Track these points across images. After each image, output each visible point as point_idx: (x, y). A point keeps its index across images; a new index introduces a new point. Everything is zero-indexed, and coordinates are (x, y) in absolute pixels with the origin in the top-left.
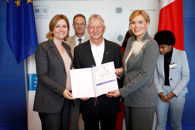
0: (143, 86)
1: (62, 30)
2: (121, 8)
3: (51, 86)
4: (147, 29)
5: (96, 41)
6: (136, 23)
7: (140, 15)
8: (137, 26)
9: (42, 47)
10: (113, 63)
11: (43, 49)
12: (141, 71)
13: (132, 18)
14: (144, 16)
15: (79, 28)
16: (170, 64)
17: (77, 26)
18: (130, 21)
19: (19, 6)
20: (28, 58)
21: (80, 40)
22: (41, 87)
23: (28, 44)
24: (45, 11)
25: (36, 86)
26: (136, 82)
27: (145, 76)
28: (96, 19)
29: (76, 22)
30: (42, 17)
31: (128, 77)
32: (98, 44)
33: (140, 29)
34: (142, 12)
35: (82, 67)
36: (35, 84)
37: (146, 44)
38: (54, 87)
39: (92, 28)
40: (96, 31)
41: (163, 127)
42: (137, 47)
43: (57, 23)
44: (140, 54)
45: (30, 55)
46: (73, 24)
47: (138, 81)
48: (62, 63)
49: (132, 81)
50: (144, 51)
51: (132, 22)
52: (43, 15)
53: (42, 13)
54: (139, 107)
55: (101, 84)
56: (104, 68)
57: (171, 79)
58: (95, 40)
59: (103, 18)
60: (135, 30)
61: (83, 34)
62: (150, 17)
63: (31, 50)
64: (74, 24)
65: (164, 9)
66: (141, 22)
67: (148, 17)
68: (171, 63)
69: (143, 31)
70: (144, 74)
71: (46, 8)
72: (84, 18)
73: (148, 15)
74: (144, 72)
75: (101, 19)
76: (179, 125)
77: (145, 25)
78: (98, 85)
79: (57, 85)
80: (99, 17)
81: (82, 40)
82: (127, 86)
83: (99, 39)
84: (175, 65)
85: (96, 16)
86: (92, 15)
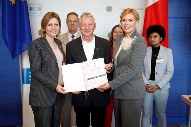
0: (131, 80)
1: (54, 29)
2: (111, 7)
3: (45, 82)
4: (137, 27)
5: (88, 38)
6: (126, 20)
7: (130, 14)
8: (127, 24)
9: (35, 44)
10: (103, 59)
11: (36, 46)
12: (130, 65)
13: (123, 16)
14: (134, 15)
15: (72, 25)
16: (156, 59)
17: (70, 23)
18: (121, 18)
19: (14, 3)
20: (23, 53)
21: (73, 36)
22: (35, 82)
23: (22, 40)
24: (39, 9)
25: (30, 80)
26: (124, 75)
27: (133, 70)
28: (87, 16)
29: (69, 19)
30: (36, 14)
31: (118, 71)
32: (89, 41)
33: (130, 26)
34: (133, 11)
35: (74, 62)
36: (29, 78)
37: (135, 40)
38: (47, 83)
39: (84, 26)
40: (87, 29)
41: (149, 118)
42: (127, 43)
43: (49, 22)
44: (129, 50)
45: (24, 51)
46: (66, 21)
47: (127, 74)
48: (54, 59)
49: (121, 75)
50: (133, 47)
51: (122, 19)
52: (37, 13)
53: (36, 11)
54: (129, 99)
55: (92, 78)
56: (95, 64)
57: (157, 73)
58: (86, 37)
59: (93, 16)
60: (125, 27)
61: (75, 31)
62: (140, 16)
63: (25, 46)
64: (68, 21)
65: (149, 8)
66: (131, 20)
67: (138, 16)
68: (158, 58)
69: (133, 29)
70: (132, 68)
71: (40, 6)
72: (77, 15)
73: (138, 13)
74: (132, 66)
75: (92, 17)
76: (164, 117)
77: (135, 23)
78: (88, 79)
79: (50, 81)
80: (90, 15)
81: (74, 36)
82: (116, 79)
83: (90, 36)
84: (162, 60)
85: (87, 14)
86: (83, 13)
